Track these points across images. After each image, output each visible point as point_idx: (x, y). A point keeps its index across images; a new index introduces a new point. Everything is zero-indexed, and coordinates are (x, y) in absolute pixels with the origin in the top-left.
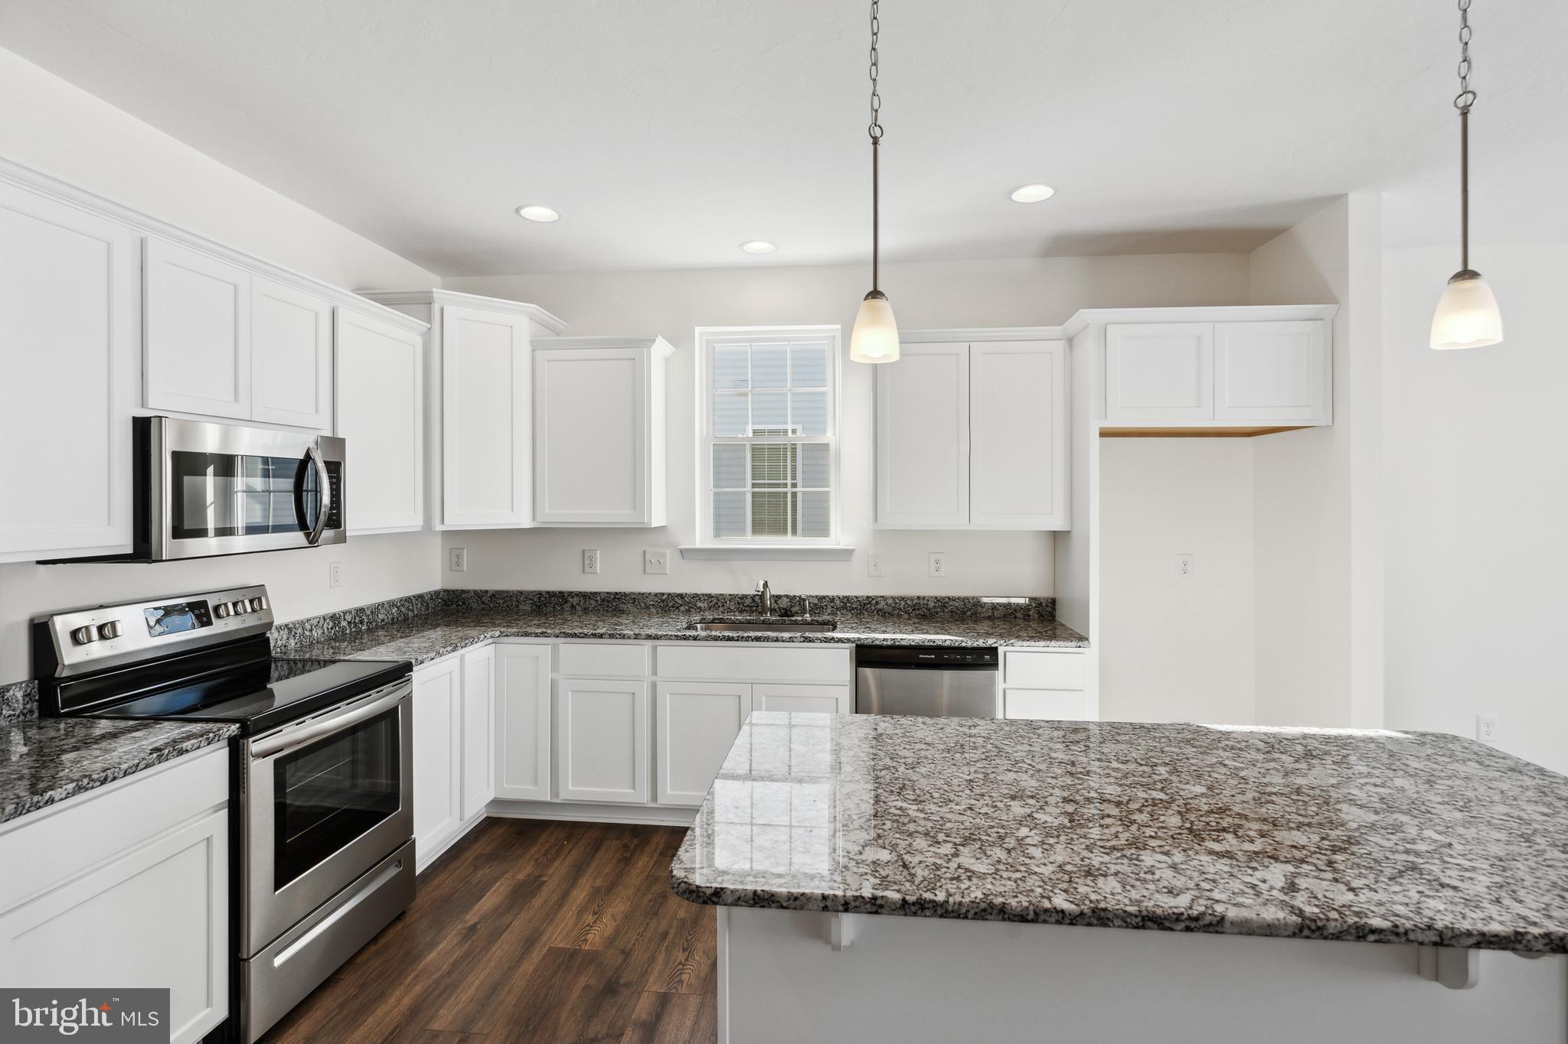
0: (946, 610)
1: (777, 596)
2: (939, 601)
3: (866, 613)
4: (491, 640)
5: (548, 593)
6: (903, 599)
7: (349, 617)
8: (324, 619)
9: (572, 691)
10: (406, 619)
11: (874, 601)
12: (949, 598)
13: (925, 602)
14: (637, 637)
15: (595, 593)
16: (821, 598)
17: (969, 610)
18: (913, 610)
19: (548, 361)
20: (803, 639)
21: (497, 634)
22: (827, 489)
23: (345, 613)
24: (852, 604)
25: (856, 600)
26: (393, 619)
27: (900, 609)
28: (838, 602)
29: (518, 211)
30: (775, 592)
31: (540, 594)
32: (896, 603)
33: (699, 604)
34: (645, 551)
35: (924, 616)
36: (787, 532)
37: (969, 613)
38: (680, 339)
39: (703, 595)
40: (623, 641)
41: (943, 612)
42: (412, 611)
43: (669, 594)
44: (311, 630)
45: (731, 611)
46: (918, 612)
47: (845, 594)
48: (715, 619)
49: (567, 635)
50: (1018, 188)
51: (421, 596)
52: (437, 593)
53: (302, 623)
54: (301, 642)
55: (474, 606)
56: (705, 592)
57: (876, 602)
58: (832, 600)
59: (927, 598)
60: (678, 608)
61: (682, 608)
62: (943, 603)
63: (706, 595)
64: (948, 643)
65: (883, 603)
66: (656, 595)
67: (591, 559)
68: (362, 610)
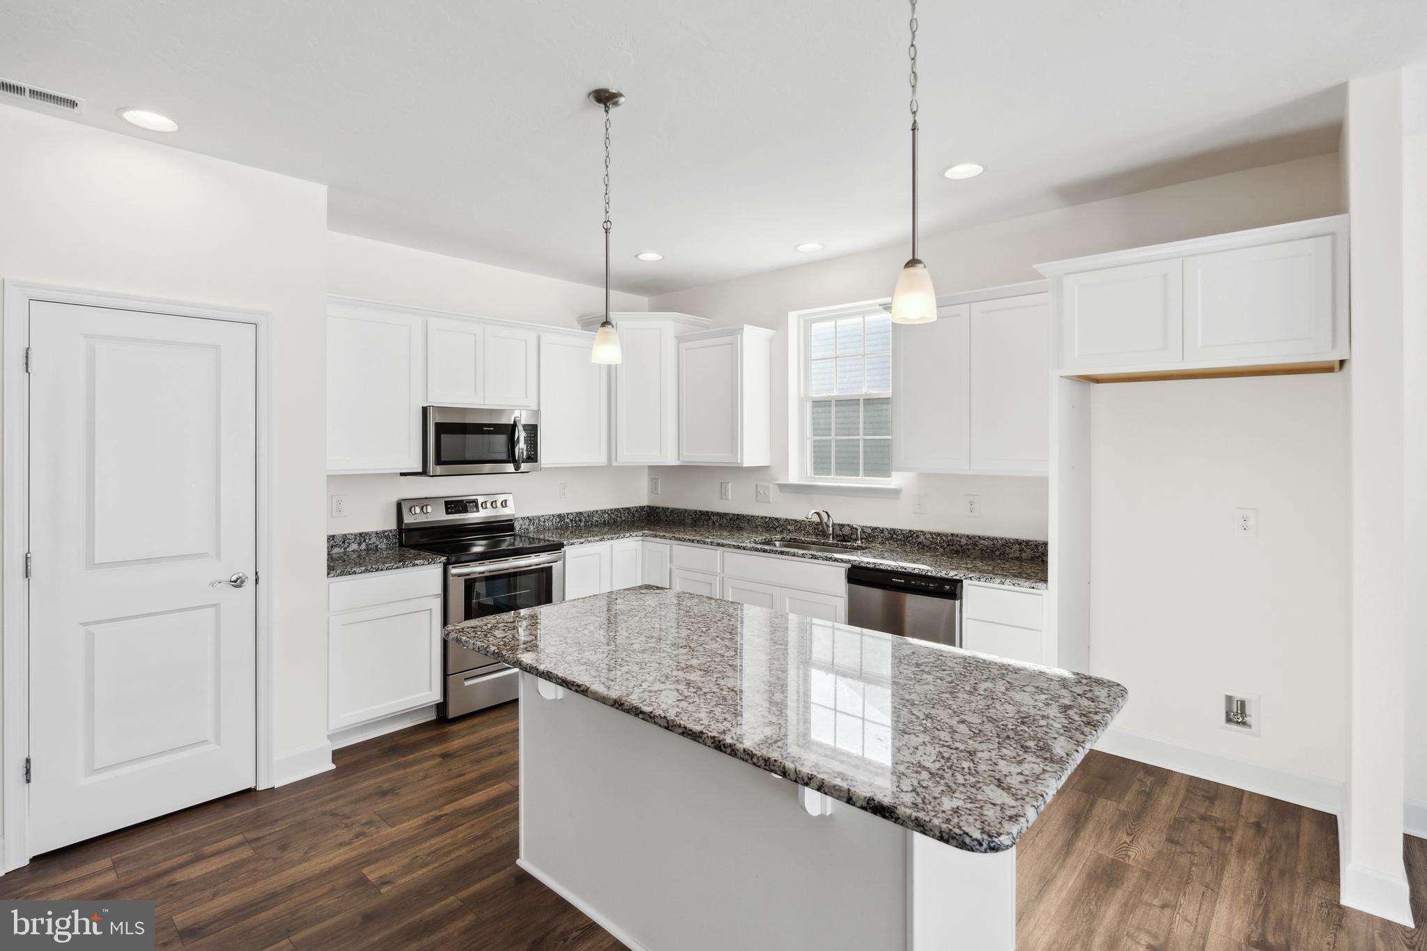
0: (977, 548)
1: (842, 525)
2: (970, 539)
3: (908, 544)
4: (641, 538)
5: (700, 511)
6: (939, 534)
7: (571, 517)
8: (554, 517)
9: (680, 578)
10: (615, 522)
11: (915, 535)
12: (979, 537)
13: (958, 539)
14: (712, 543)
15: (726, 514)
16: (874, 529)
17: (998, 549)
18: (948, 546)
19: (686, 349)
20: (811, 556)
21: (641, 534)
22: (890, 437)
23: (568, 514)
24: (897, 536)
25: (900, 532)
26: (605, 521)
27: (936, 543)
28: (887, 534)
29: (636, 256)
30: (837, 521)
31: (696, 512)
32: (933, 538)
33: (789, 527)
34: (757, 485)
35: (957, 552)
36: (831, 472)
37: (998, 553)
38: (777, 323)
39: (791, 520)
40: (704, 546)
41: (974, 549)
42: (621, 517)
43: (770, 518)
44: (544, 522)
45: (810, 534)
46: (952, 548)
47: (892, 527)
48: (791, 539)
49: (679, 539)
50: (951, 167)
51: (628, 509)
52: (642, 508)
53: (539, 517)
54: (538, 528)
55: (662, 518)
56: (792, 518)
57: (917, 536)
58: (882, 531)
59: (960, 536)
60: (775, 529)
61: (778, 529)
62: (974, 541)
63: (793, 520)
64: (916, 571)
65: (922, 537)
66: (762, 518)
67: (725, 488)
68: (581, 513)
